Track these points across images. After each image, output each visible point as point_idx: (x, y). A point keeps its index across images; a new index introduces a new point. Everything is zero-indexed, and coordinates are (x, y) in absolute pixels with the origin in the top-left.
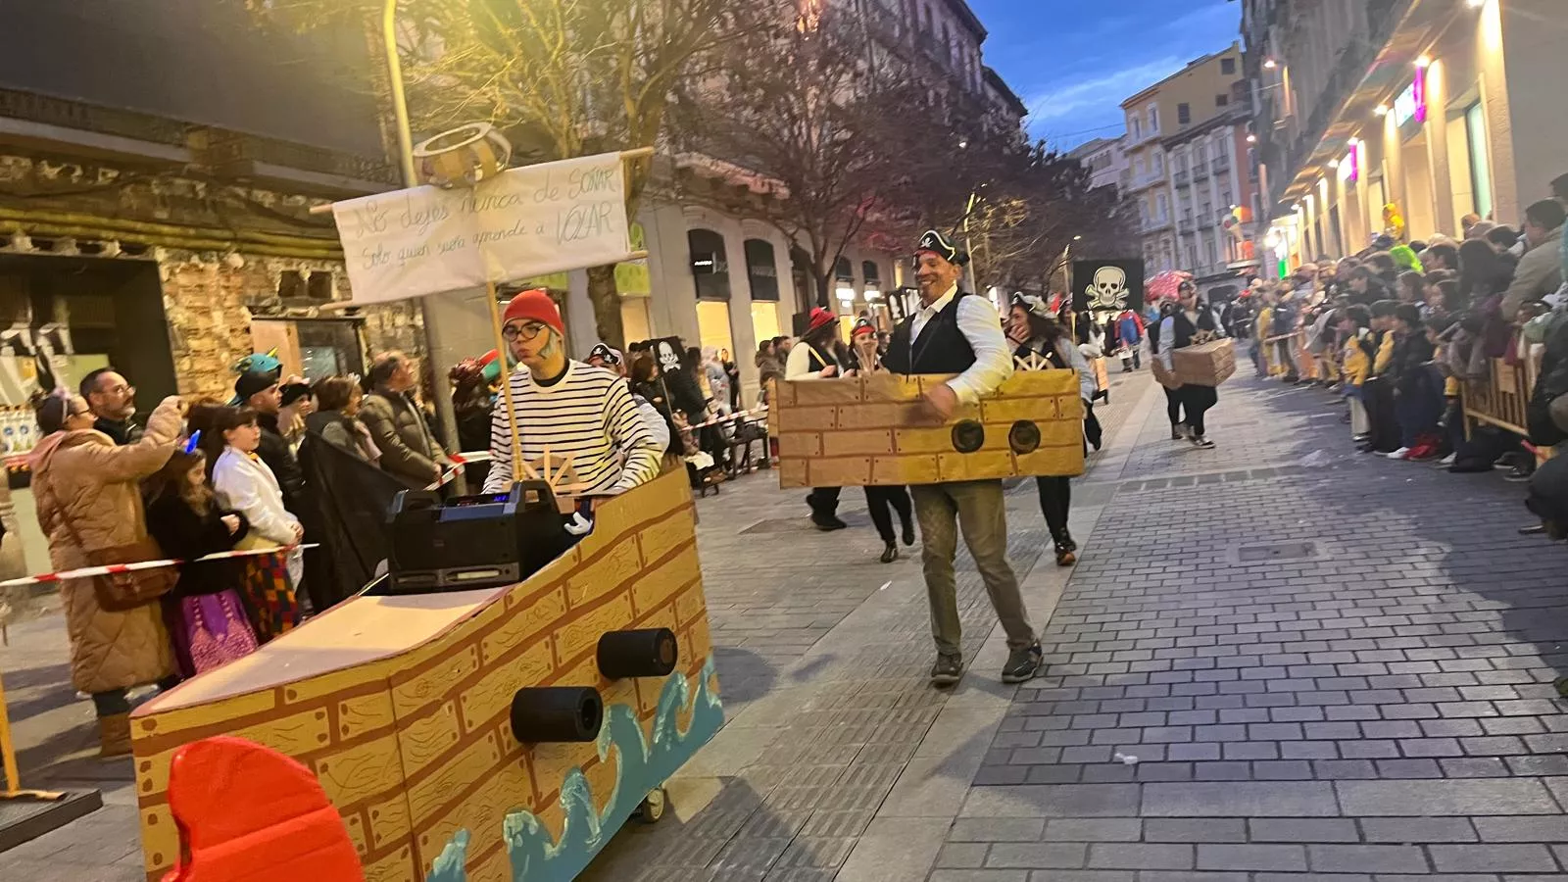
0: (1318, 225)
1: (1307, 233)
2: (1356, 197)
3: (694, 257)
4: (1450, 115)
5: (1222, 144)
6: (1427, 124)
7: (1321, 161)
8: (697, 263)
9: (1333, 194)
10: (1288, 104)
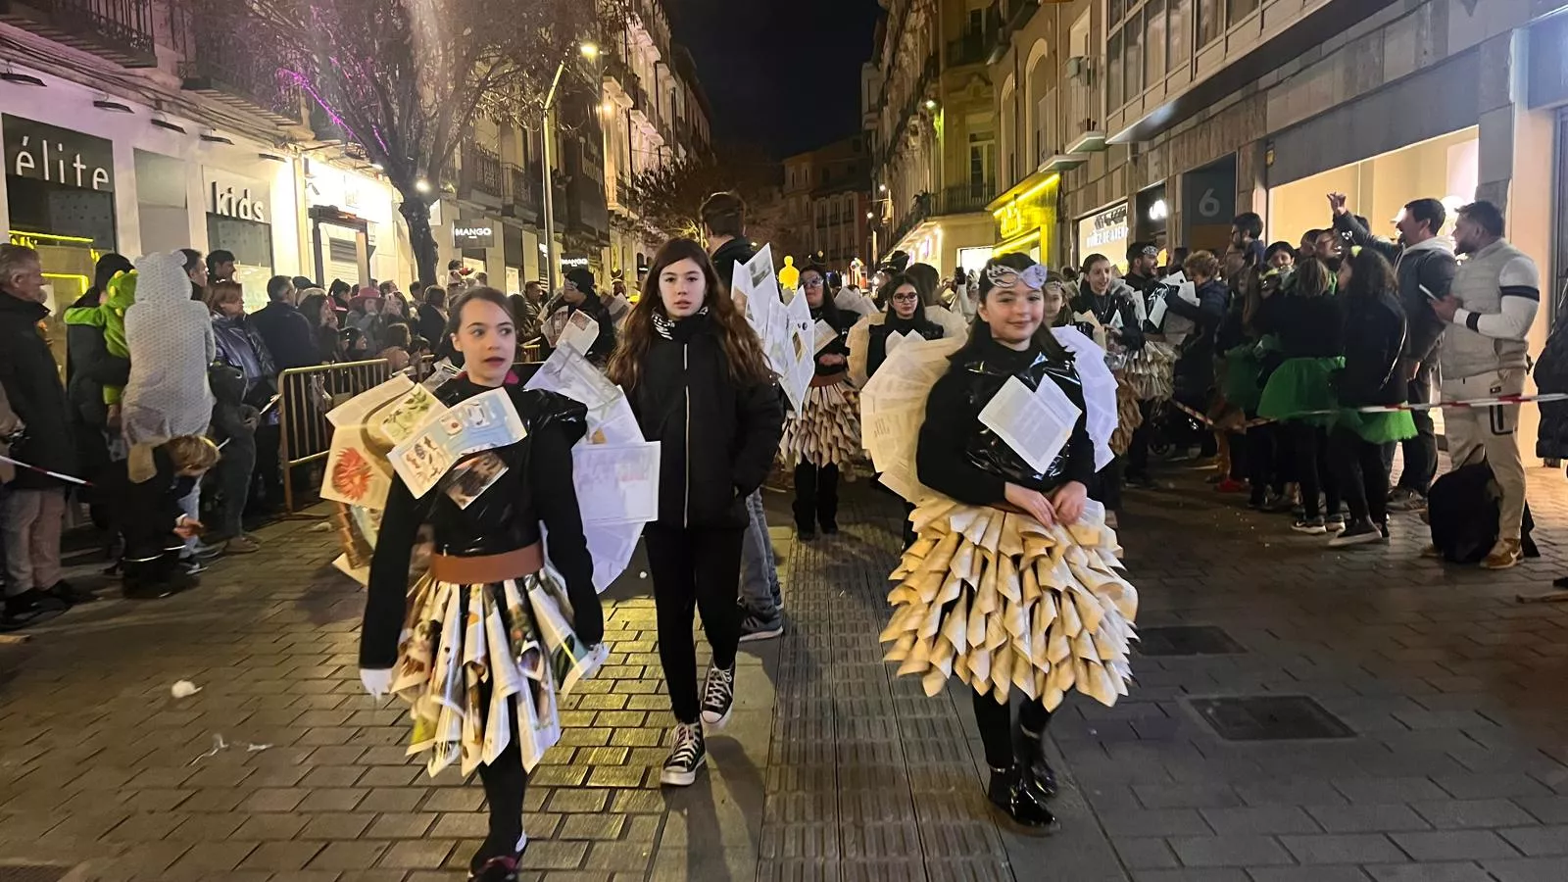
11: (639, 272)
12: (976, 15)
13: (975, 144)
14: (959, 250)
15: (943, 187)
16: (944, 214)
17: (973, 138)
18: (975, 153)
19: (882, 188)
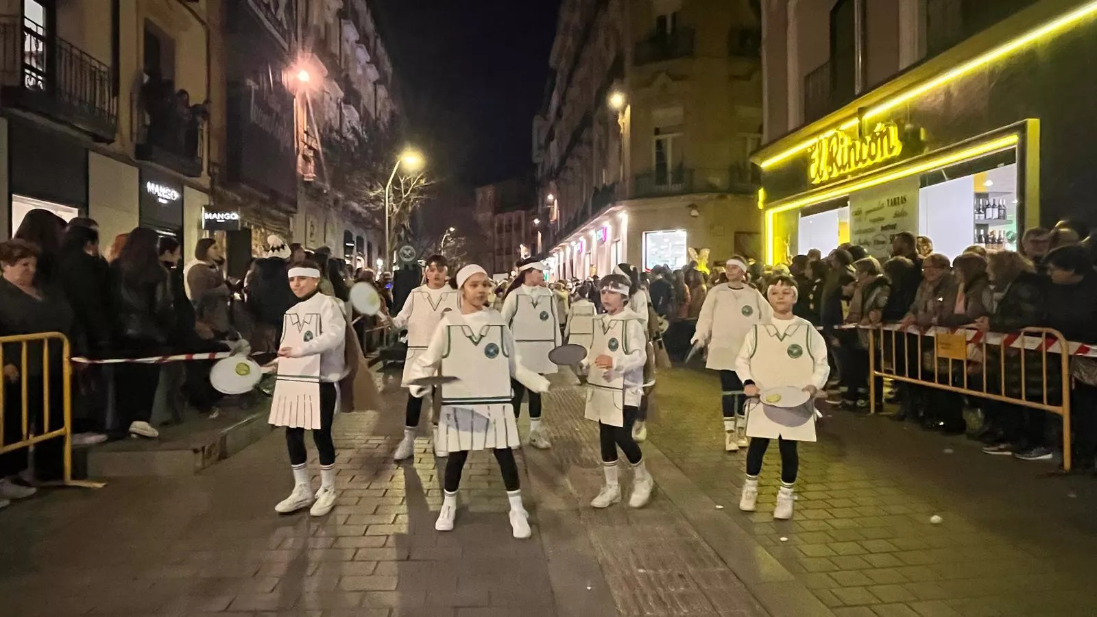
0: (564, 265)
1: (559, 266)
2: (580, 258)
3: (345, 242)
4: (612, 242)
5: (520, 219)
6: (605, 243)
7: (569, 242)
8: (347, 244)
9: (572, 254)
10: (555, 214)
11: (346, 247)
12: (662, 21)
13: (660, 137)
14: (644, 233)
15: (628, 174)
16: (631, 198)
17: (657, 132)
18: (659, 143)
19: (550, 197)
